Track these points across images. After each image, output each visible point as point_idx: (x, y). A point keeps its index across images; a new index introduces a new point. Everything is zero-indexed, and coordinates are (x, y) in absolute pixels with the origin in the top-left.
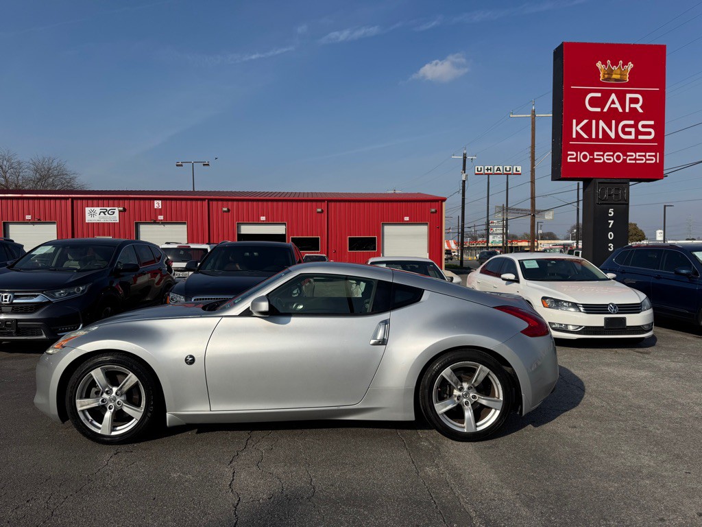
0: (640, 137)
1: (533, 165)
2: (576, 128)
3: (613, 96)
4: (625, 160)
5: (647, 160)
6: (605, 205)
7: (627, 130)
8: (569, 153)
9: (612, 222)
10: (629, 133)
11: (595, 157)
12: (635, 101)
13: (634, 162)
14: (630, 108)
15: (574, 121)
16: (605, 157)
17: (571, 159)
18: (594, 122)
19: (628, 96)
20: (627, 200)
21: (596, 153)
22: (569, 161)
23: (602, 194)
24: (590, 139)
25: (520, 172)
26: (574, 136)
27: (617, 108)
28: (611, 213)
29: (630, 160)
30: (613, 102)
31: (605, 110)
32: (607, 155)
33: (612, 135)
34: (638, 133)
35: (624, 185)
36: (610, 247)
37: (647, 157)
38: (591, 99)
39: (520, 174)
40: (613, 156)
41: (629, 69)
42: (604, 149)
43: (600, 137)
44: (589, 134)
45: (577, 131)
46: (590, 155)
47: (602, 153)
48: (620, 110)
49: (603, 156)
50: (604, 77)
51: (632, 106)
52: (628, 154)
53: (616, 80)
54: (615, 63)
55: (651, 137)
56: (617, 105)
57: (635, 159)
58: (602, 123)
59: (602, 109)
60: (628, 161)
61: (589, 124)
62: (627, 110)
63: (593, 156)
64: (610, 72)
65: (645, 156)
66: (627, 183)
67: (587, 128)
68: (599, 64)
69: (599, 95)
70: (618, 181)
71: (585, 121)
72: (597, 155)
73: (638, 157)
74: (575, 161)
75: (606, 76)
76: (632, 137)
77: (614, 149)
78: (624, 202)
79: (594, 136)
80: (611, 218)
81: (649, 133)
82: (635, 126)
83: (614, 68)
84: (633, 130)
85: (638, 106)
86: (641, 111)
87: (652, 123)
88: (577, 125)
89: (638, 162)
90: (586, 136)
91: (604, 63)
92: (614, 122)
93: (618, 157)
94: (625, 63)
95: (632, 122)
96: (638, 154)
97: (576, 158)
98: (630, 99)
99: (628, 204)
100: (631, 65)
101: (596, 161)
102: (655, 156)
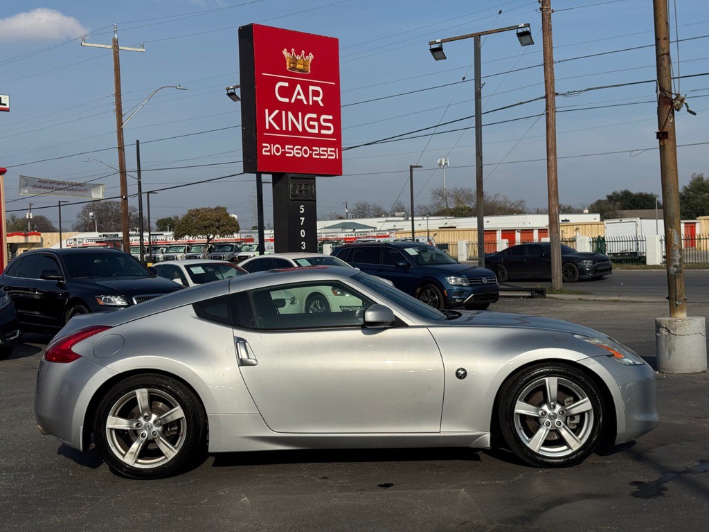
0: (323, 132)
1: (120, 123)
2: (269, 119)
3: (299, 87)
4: (311, 155)
5: (329, 155)
6: (296, 202)
7: (312, 123)
8: (264, 145)
9: (303, 219)
10: (313, 127)
11: (287, 150)
12: (316, 94)
13: (318, 157)
14: (313, 100)
15: (267, 111)
16: (295, 151)
17: (266, 151)
18: (284, 112)
19: (311, 88)
20: (315, 197)
21: (287, 146)
22: (264, 153)
23: (294, 189)
24: (281, 132)
25: (7, 107)
26: (267, 127)
27: (302, 100)
28: (302, 210)
29: (315, 154)
30: (299, 94)
31: (293, 101)
32: (297, 149)
33: (300, 129)
34: (321, 127)
35: (311, 181)
36: (302, 245)
37: (329, 153)
38: (281, 88)
39: (7, 110)
40: (301, 150)
41: (310, 60)
42: (294, 142)
43: (290, 129)
44: (280, 125)
45: (269, 122)
46: (282, 148)
47: (292, 147)
48: (305, 102)
49: (293, 149)
50: (290, 66)
51: (315, 98)
52: (314, 148)
53: (300, 70)
54: (298, 53)
55: (330, 132)
56: (302, 97)
57: (319, 154)
58: (290, 115)
59: (290, 99)
60: (314, 156)
61: (279, 115)
62: (311, 103)
63: (285, 149)
64: (295, 62)
65: (326, 151)
66: (314, 179)
67: (278, 119)
68: (285, 52)
69: (286, 84)
70: (306, 176)
71: (276, 112)
72: (288, 149)
73: (321, 153)
74: (269, 154)
75: (292, 65)
76: (316, 131)
77: (302, 143)
78: (312, 198)
79: (284, 129)
80: (302, 215)
81: (329, 128)
82: (317, 120)
83: (298, 57)
84: (316, 124)
85: (319, 99)
86: (322, 104)
87: (330, 117)
88: (269, 115)
89: (322, 157)
90: (277, 128)
91: (289, 51)
92: (300, 114)
93: (306, 152)
94: (307, 54)
95: (315, 116)
96: (321, 149)
97: (270, 151)
98: (313, 91)
99: (315, 201)
100: (311, 56)
101: (287, 155)
102: (335, 152)
